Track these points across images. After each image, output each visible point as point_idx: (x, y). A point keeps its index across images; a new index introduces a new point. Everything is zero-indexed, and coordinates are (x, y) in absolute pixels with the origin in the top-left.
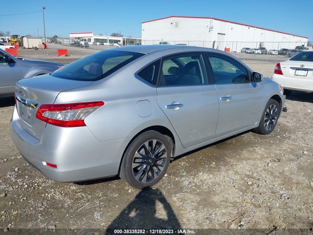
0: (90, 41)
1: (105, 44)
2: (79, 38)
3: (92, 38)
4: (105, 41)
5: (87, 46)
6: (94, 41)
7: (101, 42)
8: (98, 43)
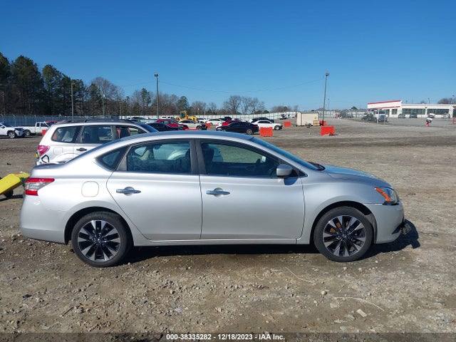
0: (396, 113)
1: (419, 116)
2: (373, 110)
3: (398, 109)
4: (422, 111)
5: (382, 120)
6: (401, 113)
7: (413, 114)
8: (407, 116)
